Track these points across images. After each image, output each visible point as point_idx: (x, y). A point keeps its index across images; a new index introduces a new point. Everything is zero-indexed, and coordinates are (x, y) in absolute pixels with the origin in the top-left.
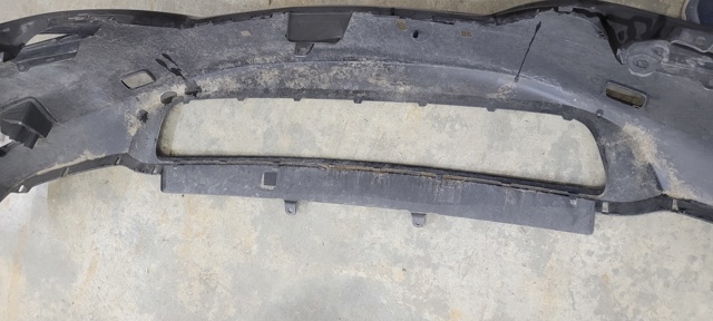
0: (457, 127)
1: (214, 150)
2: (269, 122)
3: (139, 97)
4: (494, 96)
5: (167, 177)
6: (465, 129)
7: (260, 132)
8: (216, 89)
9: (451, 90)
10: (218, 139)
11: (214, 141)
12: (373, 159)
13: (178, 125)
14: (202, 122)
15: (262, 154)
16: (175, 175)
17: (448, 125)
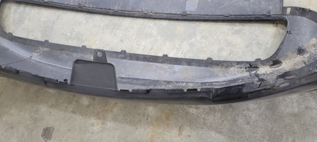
0: (69, 34)
1: (238, 27)
2: (190, 44)
3: (304, 65)
4: (45, 49)
5: (278, 6)
6: (65, 33)
7: (198, 37)
8: (232, 69)
9: (67, 54)
10: (233, 34)
11: (237, 32)
12: (121, 19)
13: (269, 46)
14: (247, 47)
15: (198, 23)
16: (271, 7)
17: (74, 35)
